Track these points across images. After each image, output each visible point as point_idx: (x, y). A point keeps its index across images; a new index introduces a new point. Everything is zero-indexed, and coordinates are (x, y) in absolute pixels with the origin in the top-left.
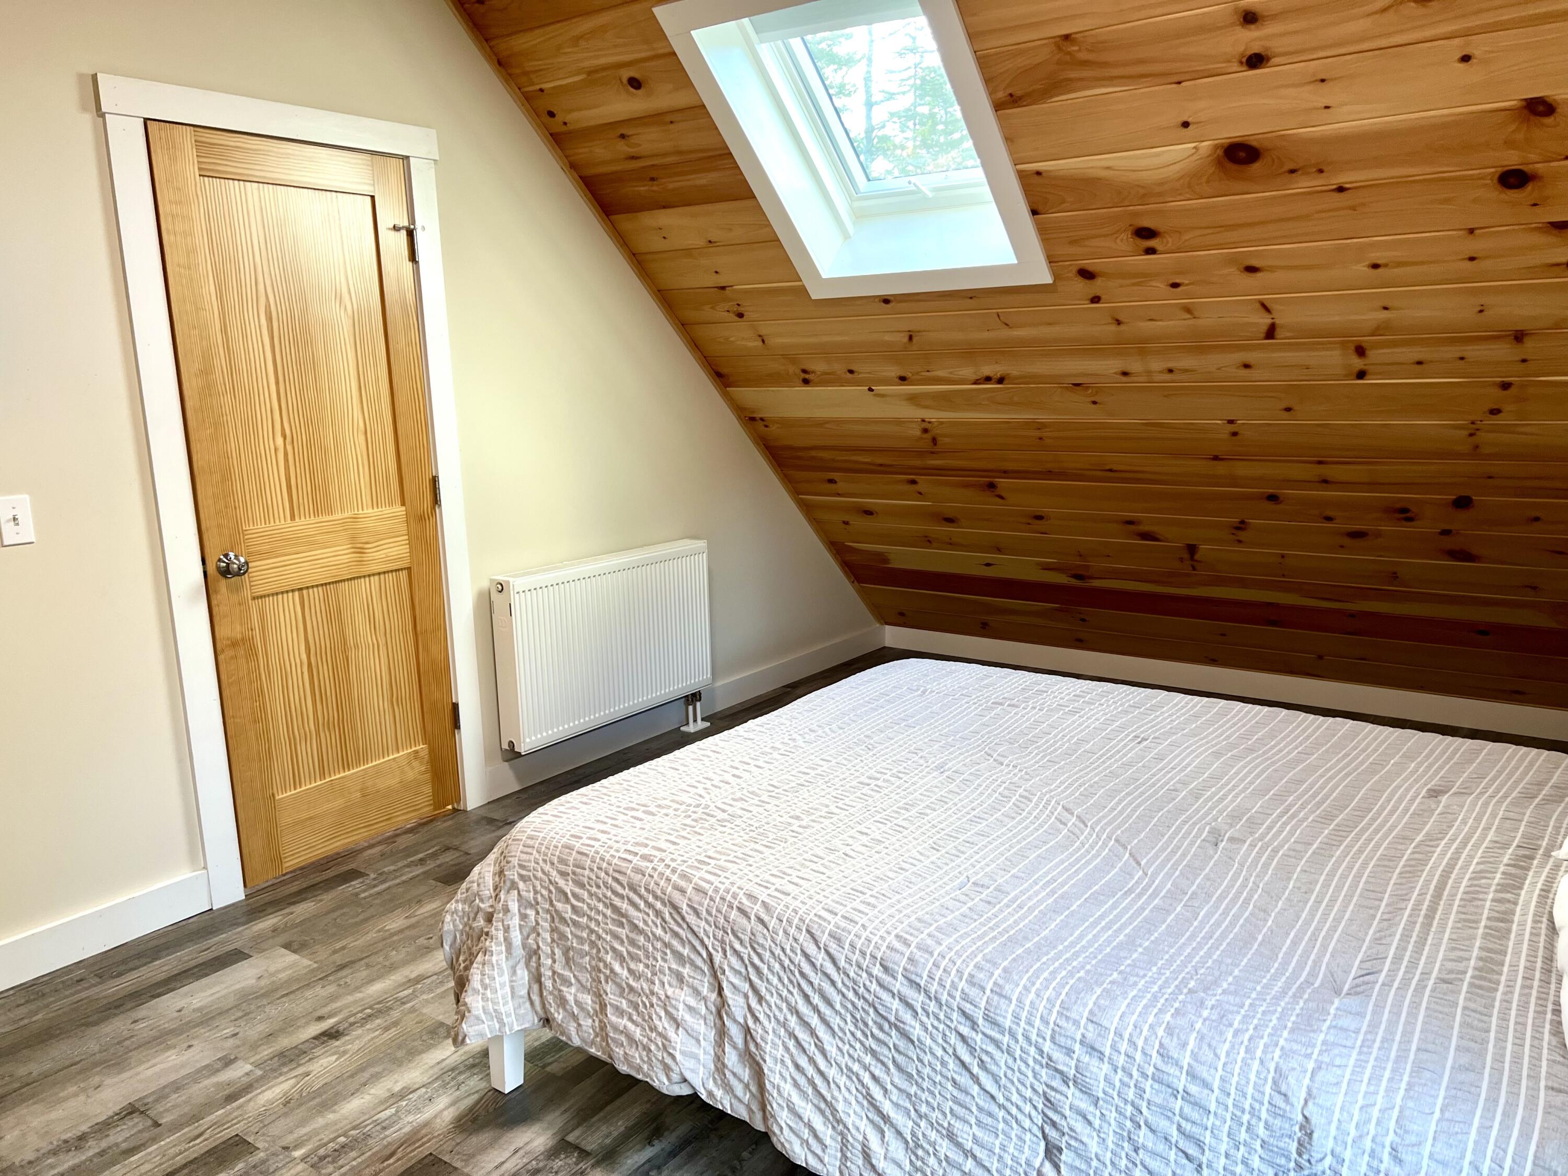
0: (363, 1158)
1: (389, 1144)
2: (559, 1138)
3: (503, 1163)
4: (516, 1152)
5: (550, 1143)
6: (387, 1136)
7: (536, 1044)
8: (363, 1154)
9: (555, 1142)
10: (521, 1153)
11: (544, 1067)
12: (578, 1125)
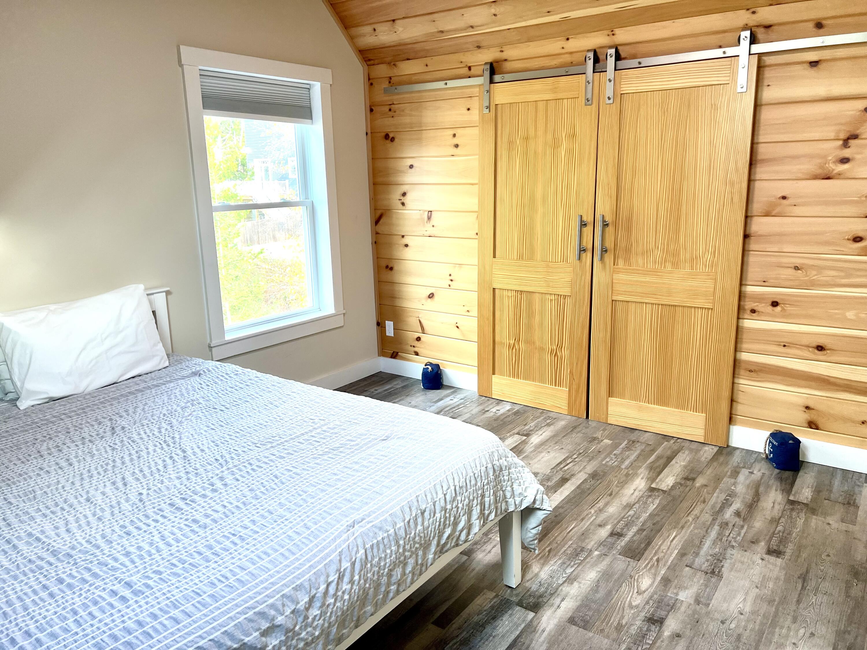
0: (563, 550)
1: (555, 556)
2: (471, 558)
3: (493, 547)
4: (490, 552)
5: (474, 555)
6: (560, 559)
7: (510, 612)
8: (564, 551)
9: (473, 556)
10: (487, 551)
11: (497, 596)
12: (464, 563)
